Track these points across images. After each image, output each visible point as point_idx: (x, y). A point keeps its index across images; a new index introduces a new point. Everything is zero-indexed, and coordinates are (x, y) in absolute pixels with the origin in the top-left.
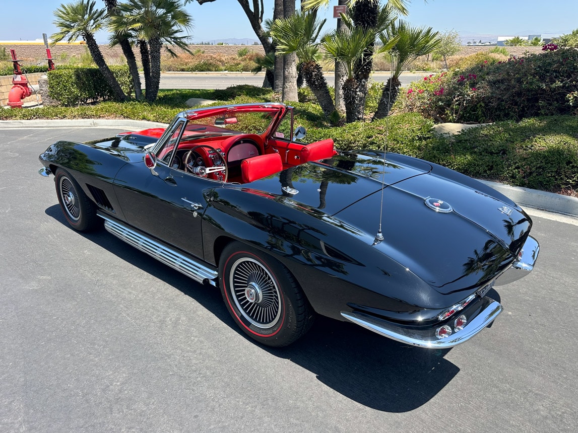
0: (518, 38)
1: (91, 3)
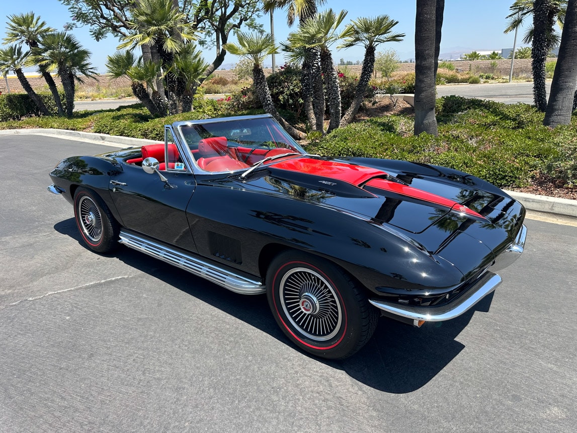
0: (476, 53)
1: (18, 47)
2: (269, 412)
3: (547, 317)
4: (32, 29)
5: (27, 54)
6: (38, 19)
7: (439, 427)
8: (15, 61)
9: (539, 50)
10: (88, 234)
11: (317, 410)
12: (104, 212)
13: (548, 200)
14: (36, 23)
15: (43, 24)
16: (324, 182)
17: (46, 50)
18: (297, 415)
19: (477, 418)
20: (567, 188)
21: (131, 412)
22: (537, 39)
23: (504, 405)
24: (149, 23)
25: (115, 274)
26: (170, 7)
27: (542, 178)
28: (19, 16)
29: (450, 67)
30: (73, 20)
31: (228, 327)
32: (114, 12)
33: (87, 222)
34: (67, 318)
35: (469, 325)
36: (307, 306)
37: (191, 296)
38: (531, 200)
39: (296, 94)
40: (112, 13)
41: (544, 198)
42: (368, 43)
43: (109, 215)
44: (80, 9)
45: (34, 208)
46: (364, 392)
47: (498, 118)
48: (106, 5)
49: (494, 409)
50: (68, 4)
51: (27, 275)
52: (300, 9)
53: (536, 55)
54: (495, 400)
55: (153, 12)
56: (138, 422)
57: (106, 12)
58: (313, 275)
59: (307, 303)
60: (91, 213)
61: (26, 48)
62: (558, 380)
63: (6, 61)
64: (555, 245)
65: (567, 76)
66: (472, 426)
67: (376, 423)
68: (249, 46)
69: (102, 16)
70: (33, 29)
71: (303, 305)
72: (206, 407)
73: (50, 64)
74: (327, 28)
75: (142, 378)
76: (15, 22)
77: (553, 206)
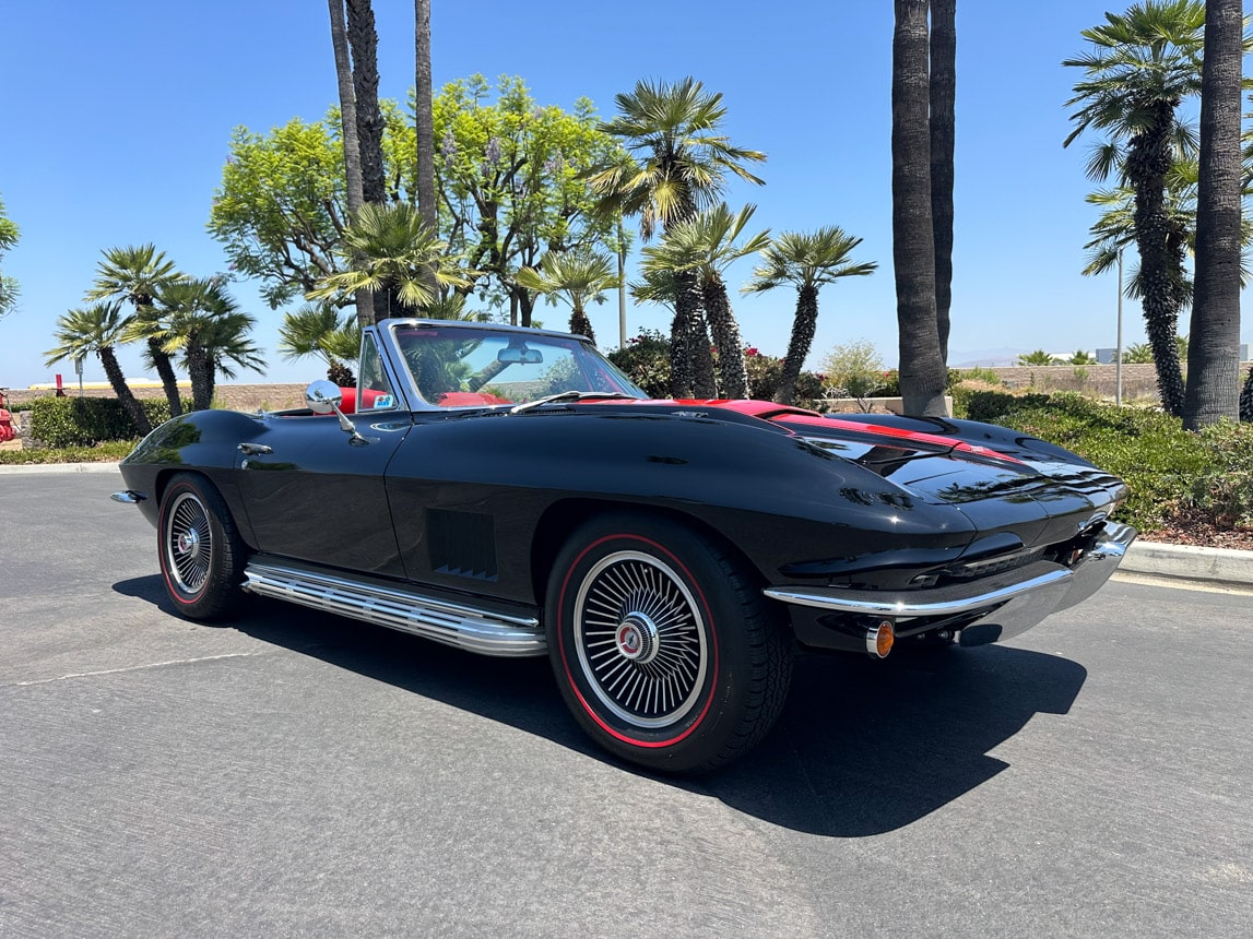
0: (1041, 354)
1: (112, 306)
2: (524, 859)
3: (1207, 723)
4: (146, 274)
5: (129, 320)
6: (161, 257)
7: (939, 894)
8: (102, 332)
9: (1157, 302)
10: (179, 581)
11: (640, 857)
12: (218, 521)
13: (1202, 552)
14: (157, 264)
15: (169, 266)
16: (681, 413)
17: (165, 313)
18: (591, 864)
19: (1034, 879)
20: (1243, 530)
21: (194, 854)
22: (1151, 279)
23: (1102, 859)
24: (374, 252)
25: (223, 650)
26: (417, 225)
27: (1186, 517)
28: (125, 250)
29: (990, 379)
30: (231, 269)
31: (455, 728)
32: (312, 254)
33: (180, 548)
34: (96, 711)
35: (1019, 733)
36: (631, 640)
37: (382, 684)
38: (1165, 555)
39: (661, 385)
40: (308, 256)
41: (1193, 549)
42: (802, 282)
43: (227, 526)
44: (247, 248)
45: (79, 561)
46: (760, 833)
47: (1084, 423)
48: (298, 243)
49: (1078, 864)
50: (226, 240)
51: (29, 651)
52: (665, 207)
53: (1154, 312)
54: (1081, 850)
55: (384, 232)
56: (206, 869)
57: (296, 254)
58: (647, 565)
59: (631, 634)
60: (192, 530)
61: (128, 309)
62: (1237, 820)
63: (85, 333)
64: (1222, 622)
65: (1217, 334)
66: (1021, 893)
67: (784, 883)
68: (563, 273)
69: (288, 263)
70: (147, 276)
71: (622, 642)
72: (374, 849)
73: (170, 338)
74: (716, 234)
75: (237, 801)
76: (115, 261)
77: (1214, 565)
